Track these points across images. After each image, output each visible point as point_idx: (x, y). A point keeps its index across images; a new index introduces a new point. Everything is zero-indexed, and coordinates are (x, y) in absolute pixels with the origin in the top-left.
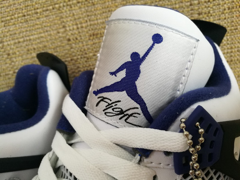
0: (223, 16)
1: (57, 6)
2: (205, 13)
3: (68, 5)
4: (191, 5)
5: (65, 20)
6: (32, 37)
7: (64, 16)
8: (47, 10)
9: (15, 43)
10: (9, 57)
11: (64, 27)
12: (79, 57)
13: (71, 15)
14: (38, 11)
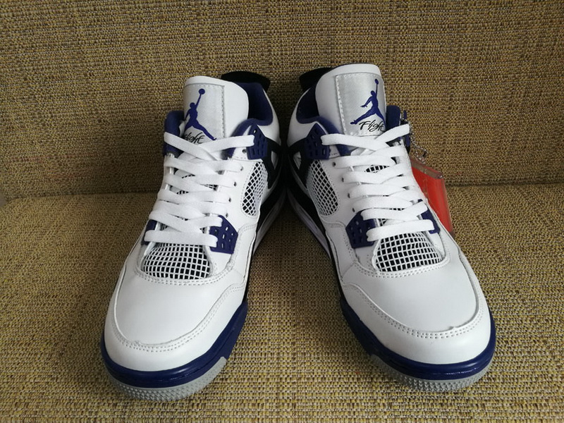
0: (413, 67)
1: (268, 31)
2: (399, 61)
3: (278, 32)
4: (387, 52)
5: (272, 45)
6: (235, 55)
7: (272, 41)
8: (258, 33)
9: (217, 57)
10: (206, 70)
11: (269, 51)
12: (276, 82)
13: (279, 41)
14: (249, 32)
